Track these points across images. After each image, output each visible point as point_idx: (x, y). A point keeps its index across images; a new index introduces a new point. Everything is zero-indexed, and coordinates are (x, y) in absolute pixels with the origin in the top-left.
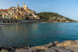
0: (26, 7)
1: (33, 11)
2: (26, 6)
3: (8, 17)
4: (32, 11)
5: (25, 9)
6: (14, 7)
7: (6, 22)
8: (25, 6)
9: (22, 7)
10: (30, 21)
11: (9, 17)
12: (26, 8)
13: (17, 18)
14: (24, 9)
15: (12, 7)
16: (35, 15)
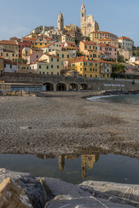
0: (93, 25)
1: (124, 38)
2: (90, 20)
3: (50, 67)
4: (120, 41)
5: (88, 32)
6: (47, 29)
7: (55, 89)
8: (88, 21)
9: (74, 25)
10: (133, 83)
11: (55, 67)
12: (93, 29)
13: (81, 72)
14: (83, 32)
15: (41, 28)
16: (134, 55)
